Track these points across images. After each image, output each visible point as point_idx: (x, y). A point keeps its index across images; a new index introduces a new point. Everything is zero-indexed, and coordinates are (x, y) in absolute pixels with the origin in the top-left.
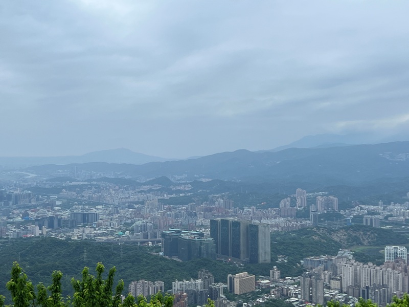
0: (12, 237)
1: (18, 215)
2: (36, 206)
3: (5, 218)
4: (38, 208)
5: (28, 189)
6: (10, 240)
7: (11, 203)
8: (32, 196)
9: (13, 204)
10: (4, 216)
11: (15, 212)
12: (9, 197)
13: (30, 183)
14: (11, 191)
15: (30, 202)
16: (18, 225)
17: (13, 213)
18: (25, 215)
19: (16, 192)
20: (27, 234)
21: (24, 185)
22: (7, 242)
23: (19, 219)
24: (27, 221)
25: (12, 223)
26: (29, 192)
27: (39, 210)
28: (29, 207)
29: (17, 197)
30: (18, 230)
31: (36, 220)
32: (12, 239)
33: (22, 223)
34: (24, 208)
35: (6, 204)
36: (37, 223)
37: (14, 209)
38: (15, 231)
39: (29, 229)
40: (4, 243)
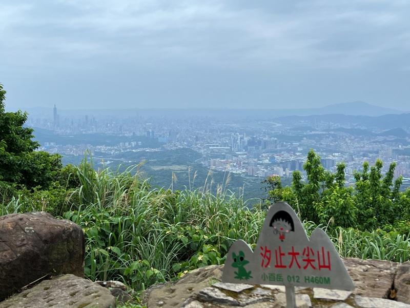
0: (261, 176)
1: (266, 158)
2: (281, 151)
3: (256, 160)
4: (282, 153)
5: (275, 137)
6: (259, 178)
7: (261, 147)
8: (278, 142)
9: (263, 149)
10: (255, 158)
11: (264, 155)
12: (260, 142)
13: (276, 131)
14: (261, 138)
15: (276, 147)
16: (266, 166)
17: (262, 156)
18: (272, 158)
19: (264, 139)
20: (273, 174)
21: (271, 133)
22: (257, 180)
23: (267, 161)
24: (274, 163)
25: (262, 164)
26: (276, 139)
27: (283, 154)
28: (276, 152)
29: (265, 142)
30: (266, 171)
31: (281, 163)
32: (261, 177)
33: (269, 165)
34: (271, 152)
35: (257, 148)
36: (281, 165)
37: (263, 153)
38: (263, 171)
39: (275, 170)
40: (255, 180)
